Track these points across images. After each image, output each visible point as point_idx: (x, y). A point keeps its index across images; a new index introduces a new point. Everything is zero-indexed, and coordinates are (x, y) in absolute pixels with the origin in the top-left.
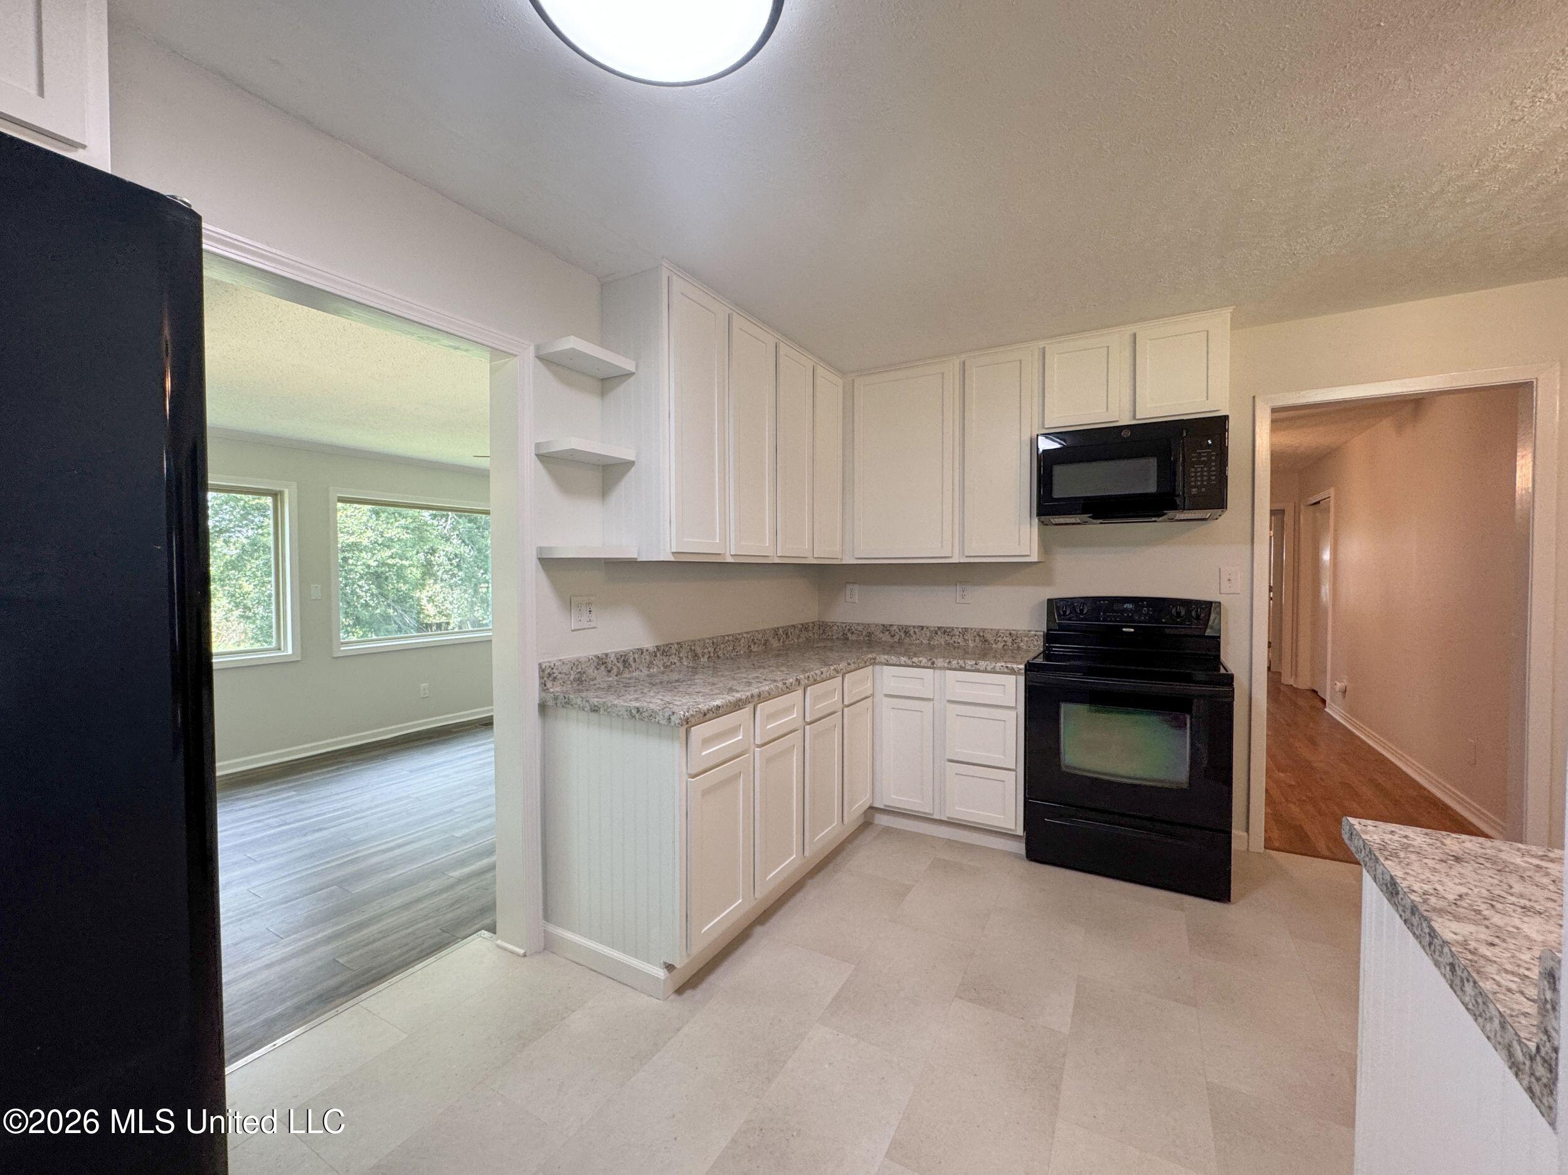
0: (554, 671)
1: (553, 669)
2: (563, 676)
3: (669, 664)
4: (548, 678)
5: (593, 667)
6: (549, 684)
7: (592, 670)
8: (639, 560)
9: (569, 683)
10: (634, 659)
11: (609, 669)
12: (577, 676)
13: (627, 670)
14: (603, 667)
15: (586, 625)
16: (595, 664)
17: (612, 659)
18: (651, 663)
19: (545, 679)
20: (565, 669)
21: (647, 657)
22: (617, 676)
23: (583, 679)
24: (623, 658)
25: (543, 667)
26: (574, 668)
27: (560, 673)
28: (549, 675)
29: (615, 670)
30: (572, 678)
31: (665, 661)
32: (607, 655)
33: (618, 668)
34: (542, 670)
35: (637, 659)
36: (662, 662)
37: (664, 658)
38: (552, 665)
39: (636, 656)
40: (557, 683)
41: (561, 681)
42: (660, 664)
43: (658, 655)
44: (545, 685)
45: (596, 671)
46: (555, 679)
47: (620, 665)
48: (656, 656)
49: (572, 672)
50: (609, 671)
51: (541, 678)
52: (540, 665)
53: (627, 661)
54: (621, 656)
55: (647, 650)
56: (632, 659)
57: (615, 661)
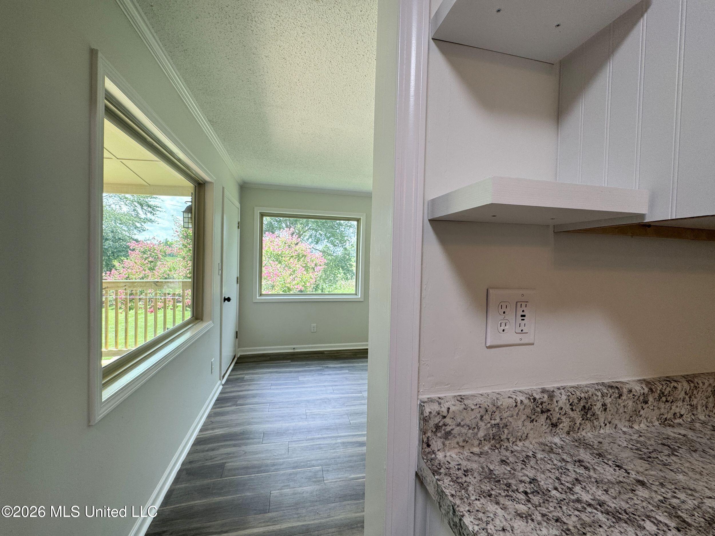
0: (448, 420)
1: (444, 417)
2: (464, 430)
3: (670, 416)
4: (435, 433)
5: (524, 417)
6: (436, 444)
7: (520, 423)
8: (647, 220)
9: (476, 442)
10: (604, 405)
11: (554, 420)
12: (491, 432)
13: (589, 424)
14: (543, 418)
15: (515, 339)
16: (528, 411)
17: (560, 404)
18: (636, 412)
19: (429, 434)
20: (470, 418)
21: (630, 403)
22: (568, 433)
23: (504, 437)
24: (582, 403)
25: (426, 414)
26: (487, 417)
27: (459, 425)
28: (438, 427)
29: (565, 424)
30: (481, 434)
31: (662, 411)
32: (551, 395)
33: (573, 420)
34: (424, 419)
35: (609, 405)
36: (657, 412)
37: (662, 405)
38: (444, 410)
39: (608, 400)
40: (453, 442)
41: (460, 439)
42: (654, 415)
43: (651, 399)
44: (429, 446)
45: (527, 423)
46: (448, 435)
47: (577, 415)
48: (646, 402)
49: (482, 424)
50: (554, 425)
51: (423, 432)
52: (421, 407)
53: (589, 409)
54: (580, 400)
55: (630, 391)
56: (599, 405)
57: (567, 408)
